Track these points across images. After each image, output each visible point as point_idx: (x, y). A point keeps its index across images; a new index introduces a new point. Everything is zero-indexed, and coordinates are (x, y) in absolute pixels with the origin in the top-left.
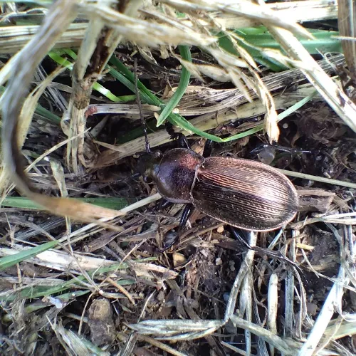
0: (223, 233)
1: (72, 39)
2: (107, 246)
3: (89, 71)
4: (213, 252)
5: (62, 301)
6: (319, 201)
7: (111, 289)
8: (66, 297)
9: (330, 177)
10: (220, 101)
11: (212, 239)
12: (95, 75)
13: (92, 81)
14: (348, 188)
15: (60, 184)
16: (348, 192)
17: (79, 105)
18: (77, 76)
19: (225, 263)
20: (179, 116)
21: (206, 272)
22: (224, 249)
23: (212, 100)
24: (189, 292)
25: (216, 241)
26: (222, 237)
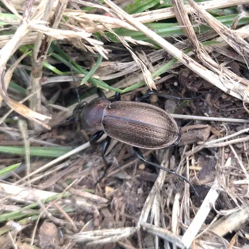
0: (144, 170)
1: (32, 40)
2: (57, 183)
3: (39, 55)
4: (136, 184)
5: (21, 224)
6: (200, 132)
7: (58, 215)
8: (24, 221)
9: (208, 115)
10: (124, 69)
11: (136, 175)
12: (42, 56)
13: (42, 60)
14: (221, 122)
15: (24, 135)
16: (221, 125)
17: (36, 76)
18: (33, 58)
19: (145, 193)
20: (99, 81)
21: (130, 199)
22: (145, 181)
23: (119, 69)
24: (118, 216)
25: (138, 176)
26: (144, 172)
